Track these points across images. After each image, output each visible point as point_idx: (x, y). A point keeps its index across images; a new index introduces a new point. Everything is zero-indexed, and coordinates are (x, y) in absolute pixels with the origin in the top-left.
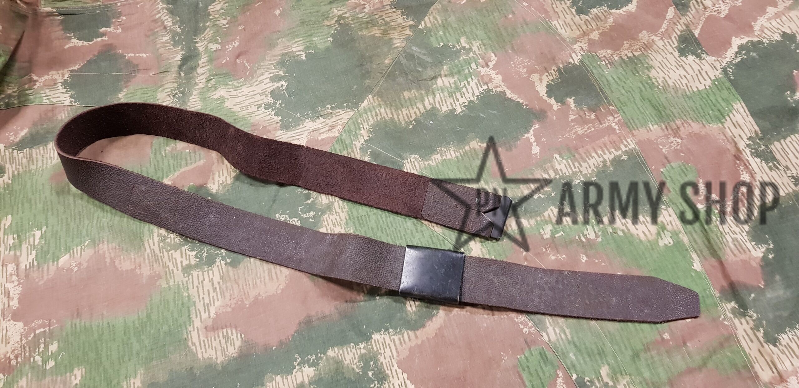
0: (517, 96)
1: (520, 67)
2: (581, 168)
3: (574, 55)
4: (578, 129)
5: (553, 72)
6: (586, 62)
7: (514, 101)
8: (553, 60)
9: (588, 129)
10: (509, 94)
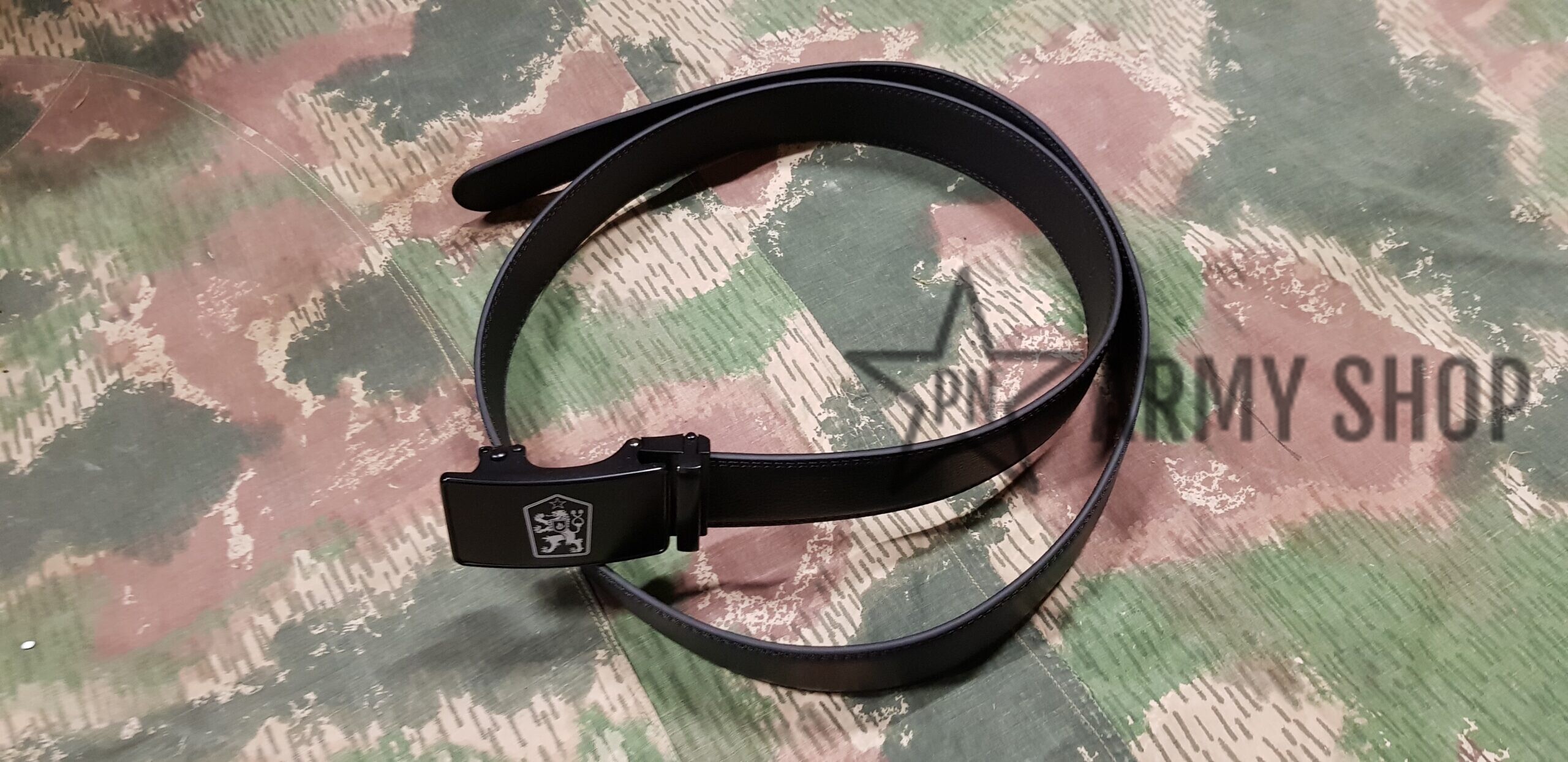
0: (202, 391)
1: (222, 306)
2: (368, 580)
3: (371, 251)
4: (369, 460)
5: (310, 306)
6: (406, 264)
7: (192, 405)
8: (314, 271)
9: (398, 455)
10: (183, 389)
